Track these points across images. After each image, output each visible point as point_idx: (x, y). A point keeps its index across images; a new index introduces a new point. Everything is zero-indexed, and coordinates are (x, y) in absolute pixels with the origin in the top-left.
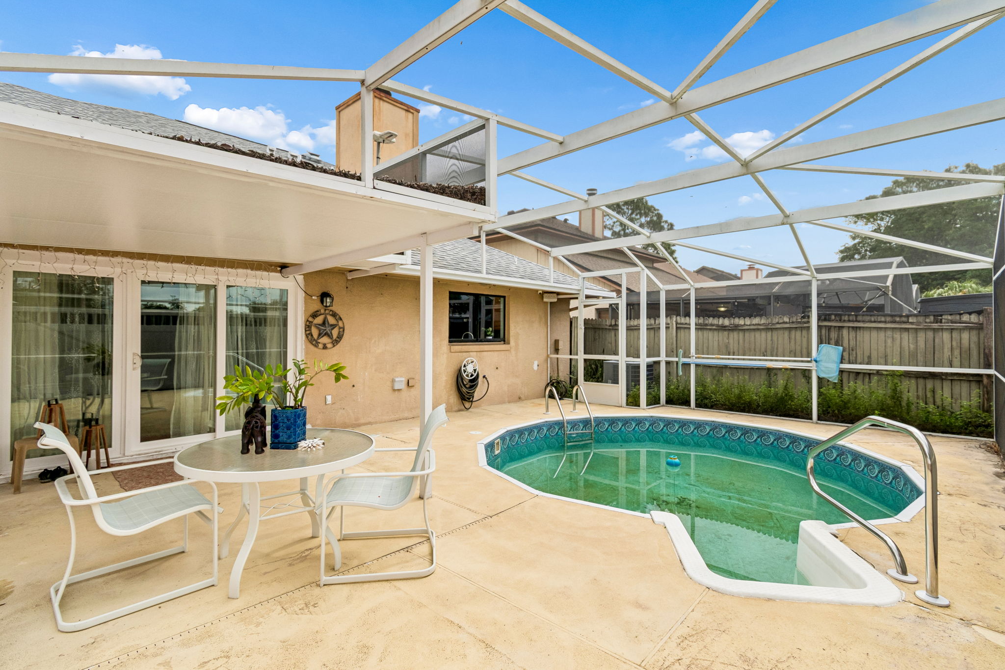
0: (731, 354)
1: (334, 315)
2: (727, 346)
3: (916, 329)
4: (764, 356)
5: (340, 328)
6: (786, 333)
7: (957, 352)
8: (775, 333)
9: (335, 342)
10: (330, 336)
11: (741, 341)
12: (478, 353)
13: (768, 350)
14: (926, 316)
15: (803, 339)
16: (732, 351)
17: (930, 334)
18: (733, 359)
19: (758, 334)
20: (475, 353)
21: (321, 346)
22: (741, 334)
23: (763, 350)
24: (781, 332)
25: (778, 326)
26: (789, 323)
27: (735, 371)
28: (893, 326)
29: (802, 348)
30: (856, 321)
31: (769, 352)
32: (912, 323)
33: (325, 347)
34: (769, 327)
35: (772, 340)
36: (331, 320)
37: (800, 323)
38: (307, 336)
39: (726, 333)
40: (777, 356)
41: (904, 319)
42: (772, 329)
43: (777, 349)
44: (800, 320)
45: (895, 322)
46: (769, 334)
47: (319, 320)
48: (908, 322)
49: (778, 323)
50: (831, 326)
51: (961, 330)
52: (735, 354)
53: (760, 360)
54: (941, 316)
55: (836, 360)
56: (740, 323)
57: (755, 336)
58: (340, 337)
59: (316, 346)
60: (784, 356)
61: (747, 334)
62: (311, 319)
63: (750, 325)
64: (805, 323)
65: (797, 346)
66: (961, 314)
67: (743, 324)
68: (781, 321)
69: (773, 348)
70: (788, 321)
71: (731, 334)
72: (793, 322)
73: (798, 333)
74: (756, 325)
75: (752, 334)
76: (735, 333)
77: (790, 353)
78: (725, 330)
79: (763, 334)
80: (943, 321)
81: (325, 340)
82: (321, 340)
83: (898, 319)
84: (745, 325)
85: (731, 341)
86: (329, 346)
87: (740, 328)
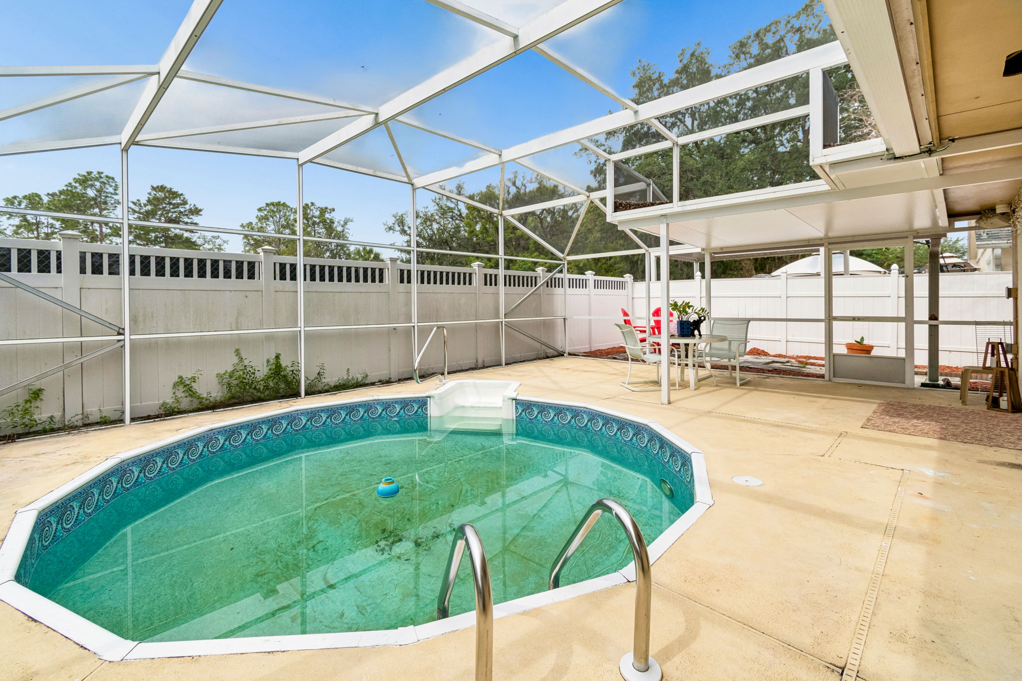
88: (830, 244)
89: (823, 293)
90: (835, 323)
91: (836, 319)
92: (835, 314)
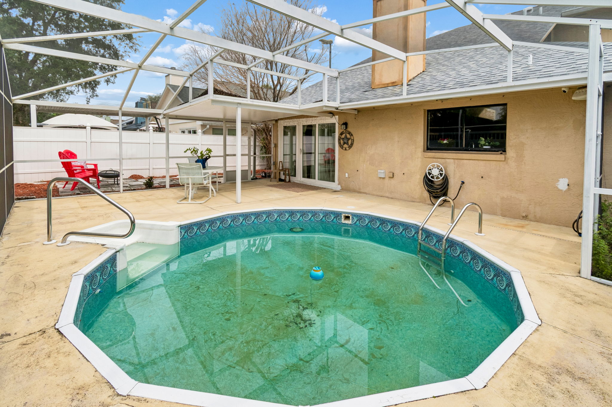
1: (349, 133)
5: (352, 140)
9: (350, 147)
10: (347, 144)
12: (456, 161)
20: (453, 160)
21: (344, 149)
33: (346, 149)
36: (348, 136)
38: (339, 143)
47: (343, 136)
58: (352, 144)
59: (342, 148)
62: (340, 136)
81: (345, 146)
82: (344, 146)
86: (348, 149)
88: (226, 122)
89: (222, 143)
90: (227, 157)
91: (228, 155)
92: (227, 153)
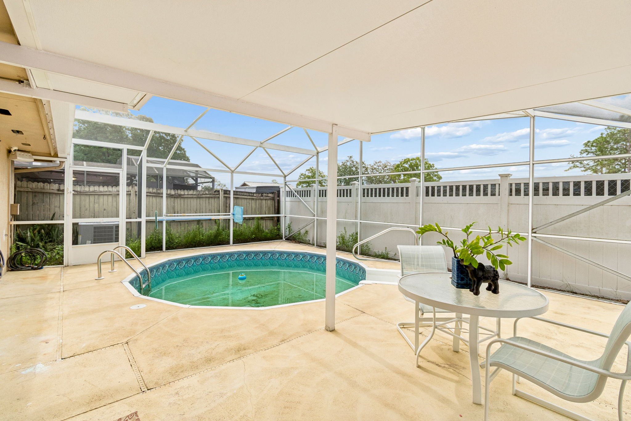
0: (176, 212)
2: (174, 208)
3: (256, 199)
4: (196, 213)
6: (207, 200)
7: (267, 208)
8: (201, 200)
11: (182, 205)
13: (198, 210)
14: (259, 194)
15: (215, 203)
16: (176, 211)
17: (260, 201)
18: (178, 216)
19: (192, 200)
22: (182, 200)
23: (195, 210)
24: (204, 199)
25: (204, 196)
26: (209, 194)
27: (179, 224)
28: (249, 197)
29: (214, 208)
30: (237, 195)
31: (198, 211)
32: (255, 196)
34: (199, 196)
35: (200, 204)
37: (214, 194)
39: (173, 199)
40: (202, 213)
41: (252, 195)
42: (200, 198)
43: (202, 208)
44: (214, 193)
45: (250, 196)
46: (198, 200)
48: (253, 196)
49: (203, 194)
50: (227, 197)
51: (268, 199)
52: (179, 213)
53: (193, 216)
54: (263, 194)
55: (241, 213)
56: (181, 193)
57: (190, 201)
60: (206, 213)
61: (186, 200)
63: (188, 195)
64: (217, 194)
65: (212, 207)
66: (268, 193)
67: (183, 194)
68: (204, 193)
69: (200, 208)
70: (208, 193)
71: (176, 200)
72: (211, 194)
73: (213, 200)
74: (191, 195)
75: (189, 200)
76: (179, 200)
77: (209, 211)
78: (172, 197)
79: (195, 200)
80: (264, 196)
83: (251, 194)
84: (184, 195)
85: (176, 204)
87: (183, 196)
